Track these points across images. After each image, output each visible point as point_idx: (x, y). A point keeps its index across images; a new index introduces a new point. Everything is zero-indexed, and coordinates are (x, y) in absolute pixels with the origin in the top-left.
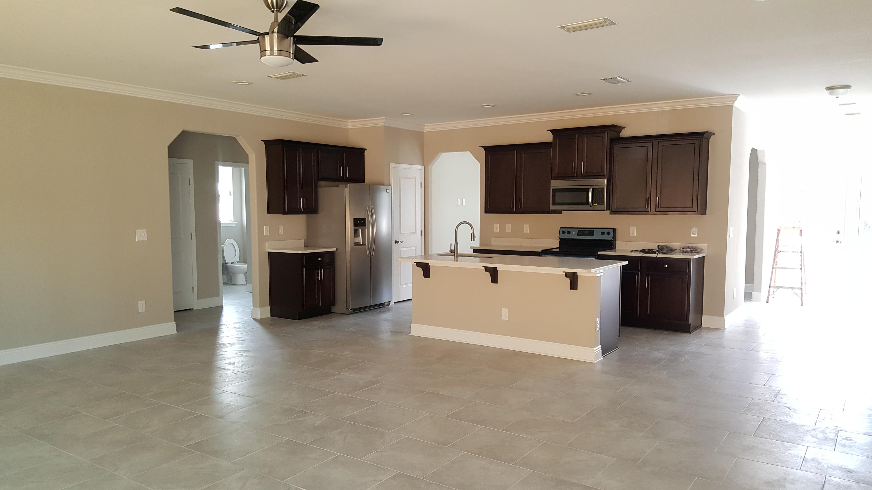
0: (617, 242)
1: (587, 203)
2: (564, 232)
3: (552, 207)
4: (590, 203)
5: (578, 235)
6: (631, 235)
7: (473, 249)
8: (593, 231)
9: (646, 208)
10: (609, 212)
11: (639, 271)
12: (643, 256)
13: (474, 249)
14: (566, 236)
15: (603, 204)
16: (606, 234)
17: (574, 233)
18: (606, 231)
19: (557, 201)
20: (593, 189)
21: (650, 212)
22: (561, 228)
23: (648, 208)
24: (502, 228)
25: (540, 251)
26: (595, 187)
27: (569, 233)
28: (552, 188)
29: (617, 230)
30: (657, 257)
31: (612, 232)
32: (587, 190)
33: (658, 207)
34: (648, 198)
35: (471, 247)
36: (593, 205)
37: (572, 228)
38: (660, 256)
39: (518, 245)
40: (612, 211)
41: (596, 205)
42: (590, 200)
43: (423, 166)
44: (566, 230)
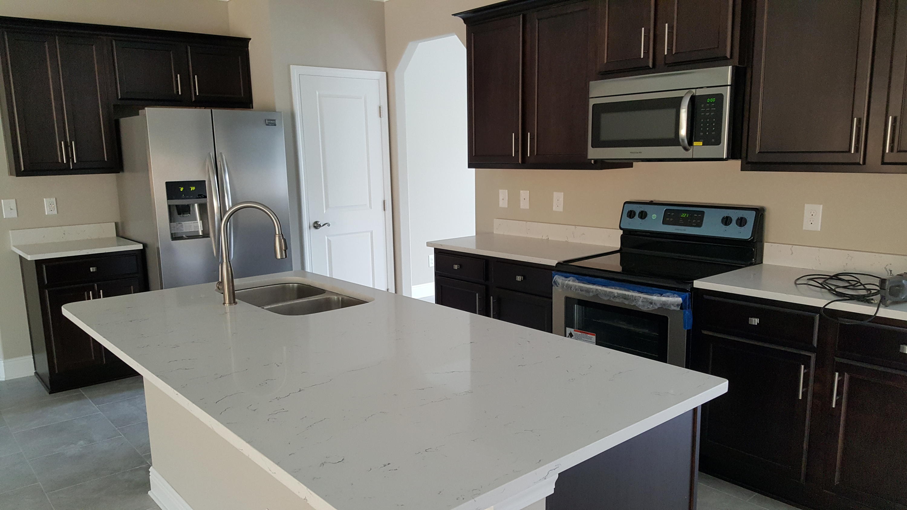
0: (766, 245)
1: (675, 141)
2: (631, 215)
3: (594, 153)
4: (683, 140)
5: (664, 222)
6: (807, 226)
7: (433, 248)
8: (703, 213)
9: (850, 150)
10: (740, 161)
11: (811, 349)
12: (832, 306)
13: (436, 249)
14: (637, 224)
15: (718, 142)
16: (734, 222)
17: (654, 216)
18: (735, 215)
19: (604, 137)
20: (693, 99)
21: (864, 163)
22: (626, 203)
23: (857, 149)
24: (514, 199)
25: (553, 263)
26: (699, 92)
27: (643, 215)
28: (592, 102)
29: (766, 214)
30: (877, 315)
31: (751, 217)
32: (676, 103)
33: (892, 149)
34: (859, 121)
35: (429, 244)
36: (690, 143)
37: (651, 203)
38: (885, 313)
39: (540, 237)
40: (748, 163)
41: (701, 143)
42: (683, 132)
43: (385, 73)
44: (638, 209)
